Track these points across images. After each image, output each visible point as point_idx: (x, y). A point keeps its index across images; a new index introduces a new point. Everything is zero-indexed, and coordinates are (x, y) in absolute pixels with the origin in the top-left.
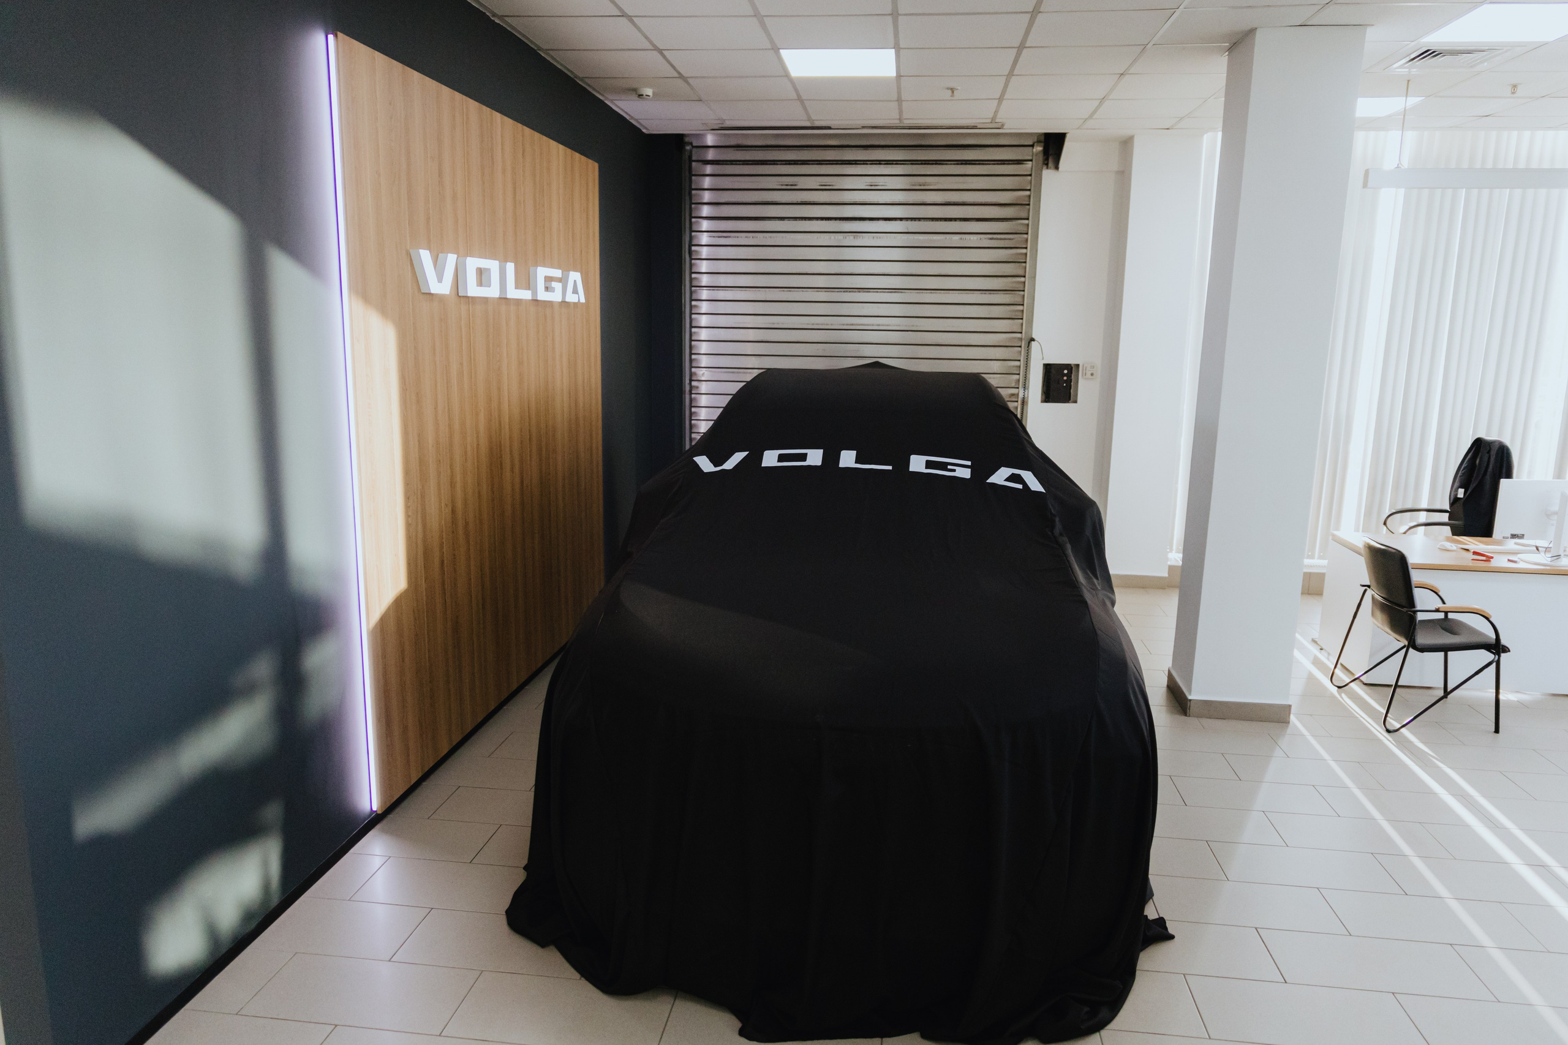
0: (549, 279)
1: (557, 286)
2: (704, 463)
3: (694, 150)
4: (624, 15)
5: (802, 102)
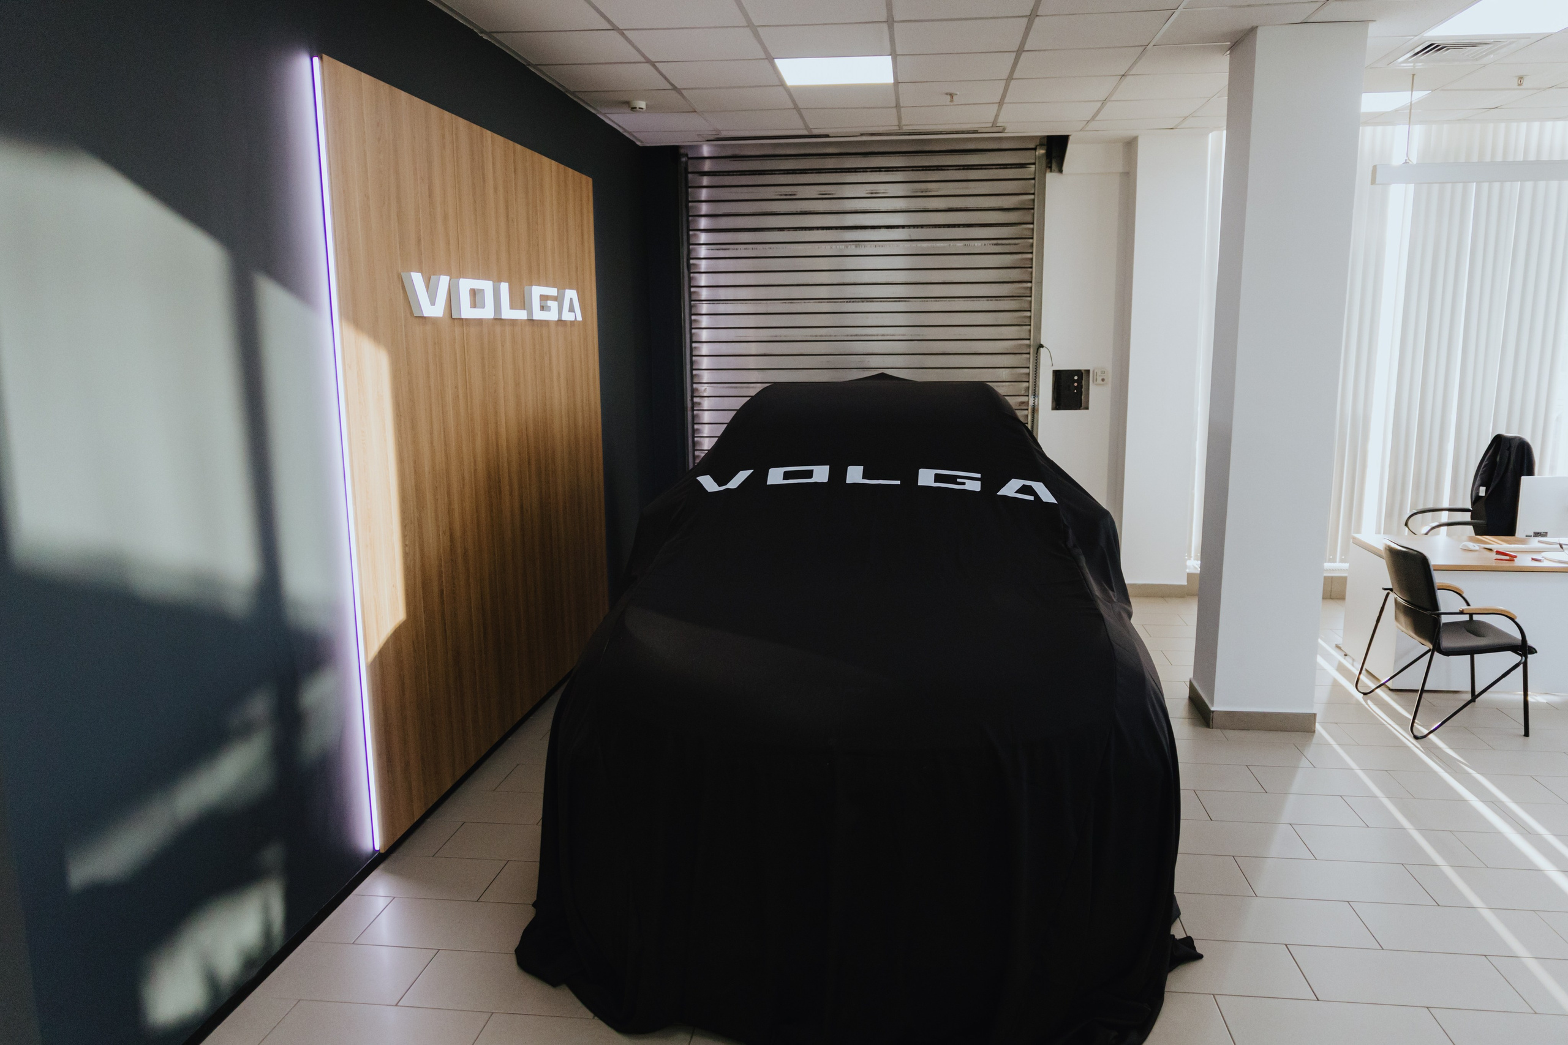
0: (544, 298)
1: (553, 305)
2: (708, 483)
3: (690, 161)
4: (614, 28)
5: (799, 110)
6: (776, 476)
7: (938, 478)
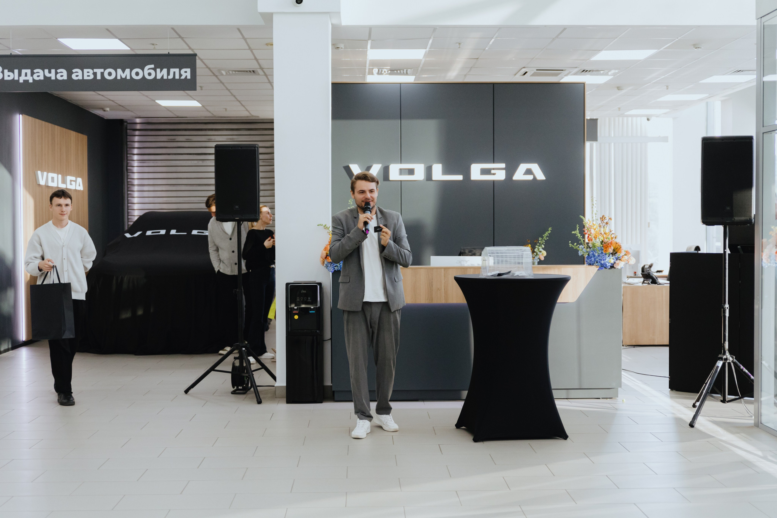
0: (71, 181)
1: (73, 183)
2: (128, 235)
3: (128, 125)
5: (170, 111)
6: (149, 233)
7: (198, 232)
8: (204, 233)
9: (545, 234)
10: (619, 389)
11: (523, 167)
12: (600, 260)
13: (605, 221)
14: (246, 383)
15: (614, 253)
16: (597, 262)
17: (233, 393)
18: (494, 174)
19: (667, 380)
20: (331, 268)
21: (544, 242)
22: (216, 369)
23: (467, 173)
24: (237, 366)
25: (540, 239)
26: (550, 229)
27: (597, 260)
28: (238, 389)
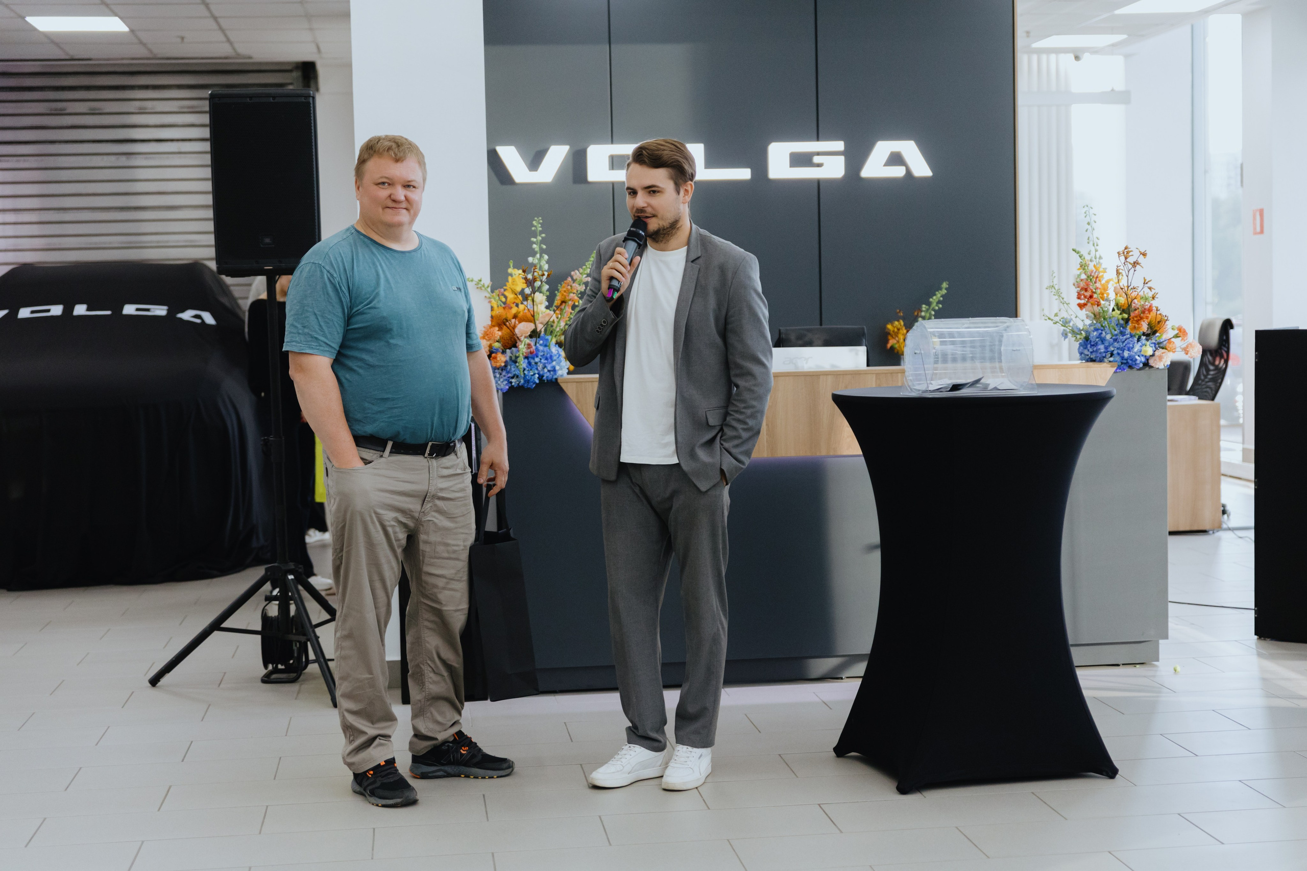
5: (57, 44)
6: (25, 313)
7: (138, 310)
8: (152, 310)
9: (934, 297)
10: (1161, 641)
11: (882, 149)
12: (1118, 349)
13: (1131, 260)
14: (296, 655)
15: (1152, 332)
16: (1112, 355)
17: (266, 680)
18: (819, 165)
19: (1251, 616)
20: (502, 380)
21: (934, 315)
22: (224, 625)
23: (759, 164)
24: (272, 617)
25: (924, 307)
26: (945, 285)
27: (1112, 349)
28: (276, 671)
